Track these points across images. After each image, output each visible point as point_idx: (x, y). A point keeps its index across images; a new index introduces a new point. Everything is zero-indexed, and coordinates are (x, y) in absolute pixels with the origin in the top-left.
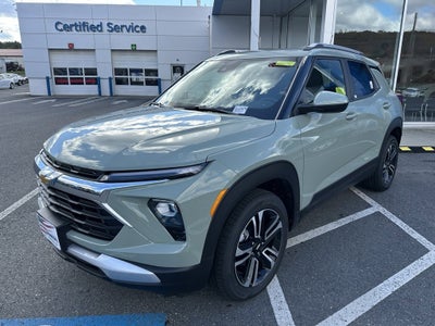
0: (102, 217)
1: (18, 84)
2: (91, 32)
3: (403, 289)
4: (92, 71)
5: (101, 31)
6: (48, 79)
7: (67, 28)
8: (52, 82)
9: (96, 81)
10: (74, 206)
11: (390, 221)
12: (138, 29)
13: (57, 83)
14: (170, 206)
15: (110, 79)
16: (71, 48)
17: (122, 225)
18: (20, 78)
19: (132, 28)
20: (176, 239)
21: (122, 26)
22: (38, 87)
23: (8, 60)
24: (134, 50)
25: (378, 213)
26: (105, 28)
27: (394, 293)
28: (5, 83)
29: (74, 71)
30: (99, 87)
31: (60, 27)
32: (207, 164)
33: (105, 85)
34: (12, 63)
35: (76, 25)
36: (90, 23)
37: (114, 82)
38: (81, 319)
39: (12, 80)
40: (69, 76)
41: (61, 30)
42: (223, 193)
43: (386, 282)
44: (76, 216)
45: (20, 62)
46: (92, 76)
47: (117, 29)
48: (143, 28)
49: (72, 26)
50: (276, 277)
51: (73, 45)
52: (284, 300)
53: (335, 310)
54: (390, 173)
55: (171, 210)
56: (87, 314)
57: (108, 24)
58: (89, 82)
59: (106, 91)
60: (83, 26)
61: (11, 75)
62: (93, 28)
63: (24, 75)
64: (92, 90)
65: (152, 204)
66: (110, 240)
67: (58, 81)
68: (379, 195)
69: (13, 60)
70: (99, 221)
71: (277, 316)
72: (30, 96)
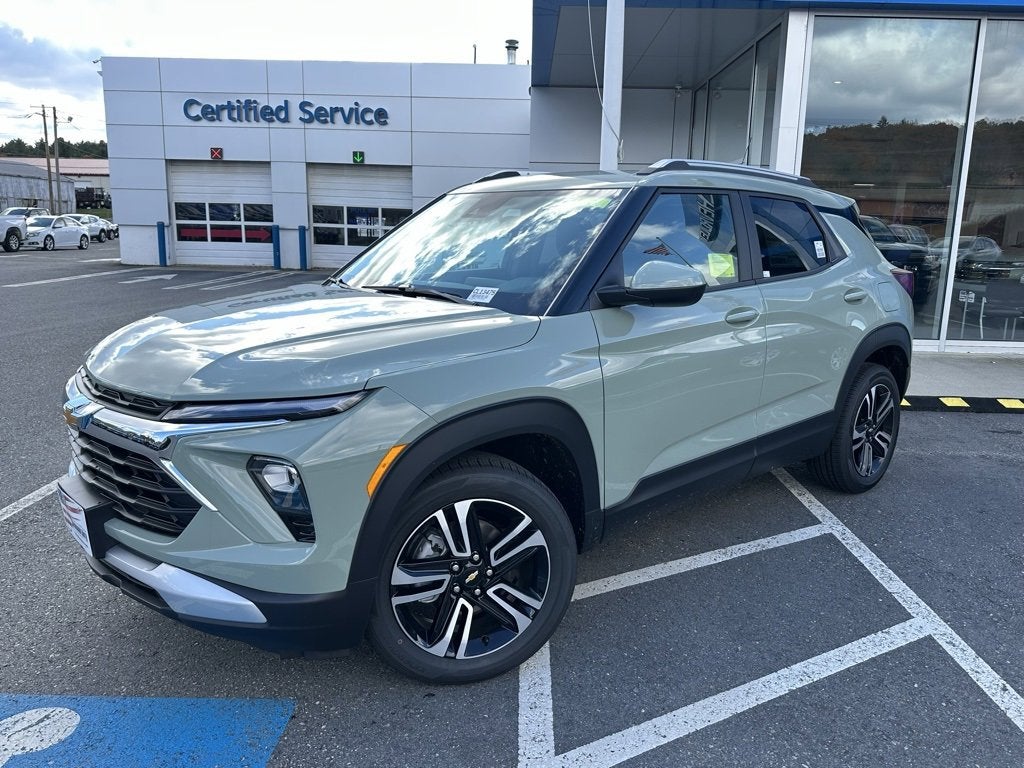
0: (162, 490)
1: (97, 238)
2: (263, 123)
3: (815, 686)
4: (263, 212)
5: (286, 120)
6: (161, 227)
7: (211, 113)
8: (171, 234)
9: (271, 236)
10: (118, 469)
11: (848, 554)
12: (370, 117)
13: (181, 238)
14: (290, 473)
15: (302, 230)
16: (217, 158)
17: (198, 505)
18: (102, 224)
19: (356, 115)
20: (298, 538)
21: (335, 110)
22: (137, 246)
23: (82, 185)
24: (359, 164)
25: (829, 538)
26: (296, 113)
27: (792, 693)
28: (70, 235)
29: (222, 211)
30: (277, 249)
31: (196, 111)
32: (368, 392)
33: (290, 243)
34: (90, 191)
35: (230, 107)
36: (262, 102)
37: (310, 237)
38: (128, 701)
39: (85, 229)
40: (208, 222)
41: (197, 118)
42: (396, 452)
43: (784, 672)
44: (123, 488)
45: (107, 187)
46: (260, 224)
47: (322, 116)
48: (381, 115)
49: (221, 108)
50: (546, 649)
51: (220, 152)
52: (548, 691)
53: (649, 716)
54: (878, 452)
55: (292, 481)
56: (142, 694)
57: (303, 106)
58: (254, 236)
59: (291, 259)
60: (245, 110)
61: (85, 217)
62: (268, 114)
63: (109, 217)
64: (259, 254)
65: (255, 465)
66: (176, 535)
67: (185, 234)
68: (848, 501)
69: (94, 184)
70: (157, 496)
71: (522, 720)
72: (120, 265)
